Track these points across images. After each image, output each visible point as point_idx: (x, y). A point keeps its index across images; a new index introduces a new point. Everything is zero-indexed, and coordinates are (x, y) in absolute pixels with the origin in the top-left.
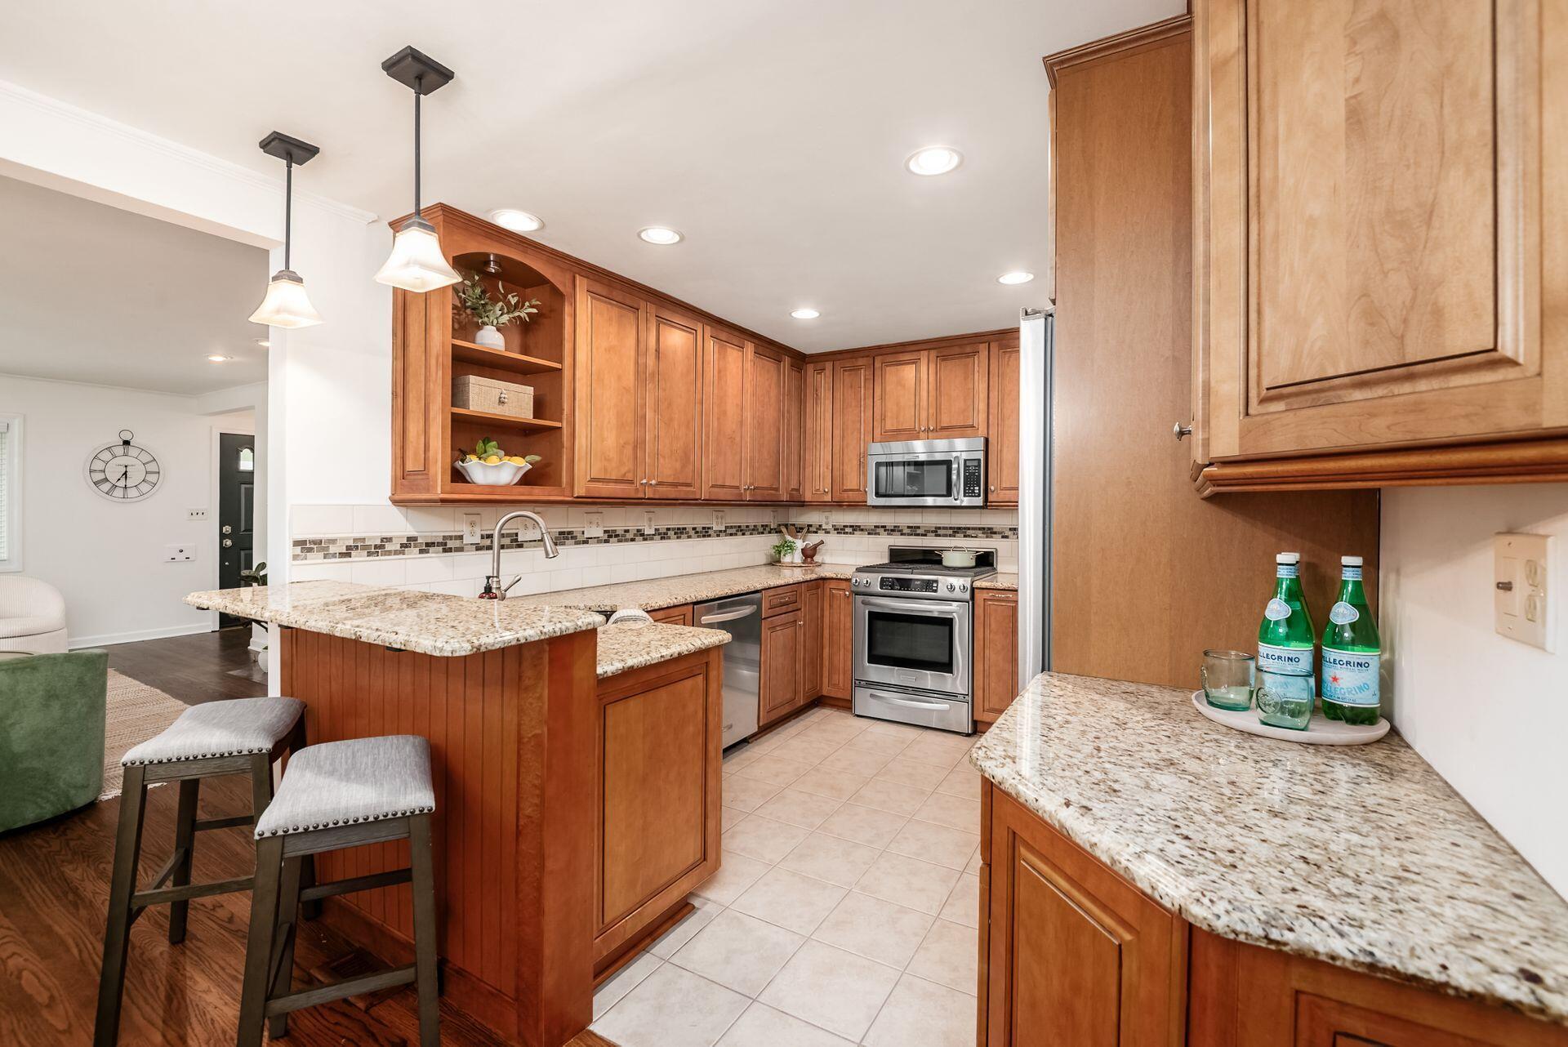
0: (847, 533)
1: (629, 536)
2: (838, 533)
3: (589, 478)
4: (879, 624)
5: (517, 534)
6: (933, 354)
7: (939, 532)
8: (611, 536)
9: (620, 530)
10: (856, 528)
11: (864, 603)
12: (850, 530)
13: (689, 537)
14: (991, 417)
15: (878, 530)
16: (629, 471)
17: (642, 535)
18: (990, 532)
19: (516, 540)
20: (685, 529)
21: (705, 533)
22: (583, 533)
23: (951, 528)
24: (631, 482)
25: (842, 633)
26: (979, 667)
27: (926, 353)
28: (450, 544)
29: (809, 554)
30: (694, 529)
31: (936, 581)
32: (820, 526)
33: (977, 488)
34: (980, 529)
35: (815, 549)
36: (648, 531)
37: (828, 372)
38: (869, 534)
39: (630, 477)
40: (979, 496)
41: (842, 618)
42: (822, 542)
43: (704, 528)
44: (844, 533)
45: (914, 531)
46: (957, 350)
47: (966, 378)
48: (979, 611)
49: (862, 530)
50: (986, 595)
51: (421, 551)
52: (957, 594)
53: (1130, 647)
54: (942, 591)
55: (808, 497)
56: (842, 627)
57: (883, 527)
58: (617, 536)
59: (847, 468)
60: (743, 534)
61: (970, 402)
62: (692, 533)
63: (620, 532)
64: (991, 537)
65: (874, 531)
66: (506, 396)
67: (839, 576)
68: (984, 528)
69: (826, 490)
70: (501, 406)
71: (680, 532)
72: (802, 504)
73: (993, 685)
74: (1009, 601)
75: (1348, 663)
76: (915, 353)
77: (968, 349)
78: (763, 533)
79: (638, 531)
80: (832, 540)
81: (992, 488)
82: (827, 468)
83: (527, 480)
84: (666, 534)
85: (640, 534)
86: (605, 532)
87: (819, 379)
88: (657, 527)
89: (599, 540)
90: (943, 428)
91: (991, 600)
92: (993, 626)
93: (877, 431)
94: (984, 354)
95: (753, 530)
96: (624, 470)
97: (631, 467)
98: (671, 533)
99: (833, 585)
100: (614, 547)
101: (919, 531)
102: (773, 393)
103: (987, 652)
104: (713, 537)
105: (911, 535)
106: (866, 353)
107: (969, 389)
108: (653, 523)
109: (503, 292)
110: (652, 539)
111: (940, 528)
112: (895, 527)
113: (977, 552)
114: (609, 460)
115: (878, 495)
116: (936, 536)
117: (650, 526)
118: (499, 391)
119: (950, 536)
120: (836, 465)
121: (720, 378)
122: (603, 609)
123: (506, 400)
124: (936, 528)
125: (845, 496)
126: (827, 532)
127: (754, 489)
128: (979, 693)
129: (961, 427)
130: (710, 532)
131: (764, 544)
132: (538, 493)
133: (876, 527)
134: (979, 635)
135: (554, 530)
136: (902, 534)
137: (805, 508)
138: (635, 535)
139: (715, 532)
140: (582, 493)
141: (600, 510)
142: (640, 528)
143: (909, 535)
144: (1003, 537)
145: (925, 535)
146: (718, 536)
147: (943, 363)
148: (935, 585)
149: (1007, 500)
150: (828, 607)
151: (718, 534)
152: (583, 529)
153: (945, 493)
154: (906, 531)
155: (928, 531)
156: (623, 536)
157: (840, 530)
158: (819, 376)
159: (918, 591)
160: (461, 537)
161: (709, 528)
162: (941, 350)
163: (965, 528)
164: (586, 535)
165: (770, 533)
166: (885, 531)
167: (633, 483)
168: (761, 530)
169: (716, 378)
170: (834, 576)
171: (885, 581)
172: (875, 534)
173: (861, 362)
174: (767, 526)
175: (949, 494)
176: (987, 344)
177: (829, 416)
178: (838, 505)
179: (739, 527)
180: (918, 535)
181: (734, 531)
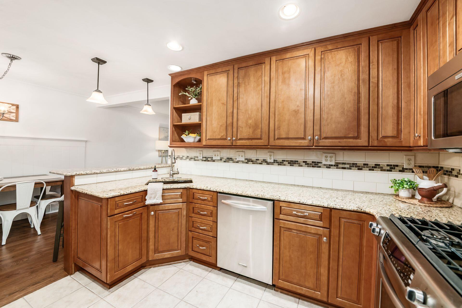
1: (259, 162)
8: (249, 161)
9: (254, 159)
20: (297, 161)
21: (315, 165)
22: (236, 159)
28: (196, 159)
30: (304, 162)
51: (190, 160)
58: (252, 161)
71: (292, 163)
84: (282, 163)
85: (265, 161)
86: (246, 159)
88: (276, 159)
89: (243, 162)
100: (250, 166)
104: (324, 168)
108: (272, 157)
110: (273, 164)
117: (270, 159)
135: (225, 157)
138: (262, 162)
141: (244, 151)
146: (328, 168)
152: (236, 157)
160: (198, 157)
161: (320, 163)
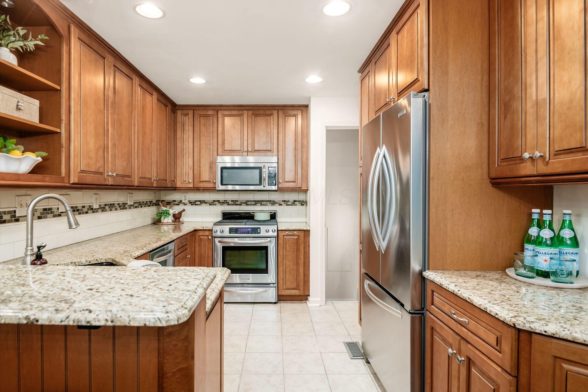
0: (197, 205)
1: (85, 210)
2: (192, 205)
3: (79, 171)
4: (228, 252)
5: (15, 212)
6: (250, 113)
7: (248, 203)
8: (74, 210)
9: (80, 206)
10: (202, 202)
11: (219, 242)
12: (199, 203)
13: (116, 209)
14: (279, 147)
15: (215, 203)
16: (101, 167)
17: (92, 209)
18: (273, 203)
19: (15, 216)
20: (114, 204)
21: (123, 206)
22: (58, 209)
23: (254, 201)
24: (102, 174)
25: (206, 259)
26: (281, 269)
27: (246, 112)
29: (177, 217)
30: (119, 204)
31: (259, 228)
32: (181, 201)
33: (274, 181)
34: (268, 201)
35: (180, 214)
36: (95, 206)
37: (191, 116)
38: (210, 205)
39: (101, 170)
40: (276, 185)
41: (207, 251)
42: (184, 210)
43: (123, 204)
44: (195, 205)
45: (235, 203)
46: (262, 112)
47: (267, 126)
48: (281, 241)
49: (206, 203)
50: (283, 233)
52: (271, 234)
53: (464, 254)
54: (263, 233)
55: (179, 185)
56: (207, 255)
57: (218, 201)
58: (78, 210)
59: (202, 169)
60: (141, 207)
61: (269, 139)
62: (117, 207)
63: (80, 208)
64: (274, 205)
65: (213, 203)
66: (22, 105)
67: (205, 229)
68: (270, 201)
69: (190, 181)
70: (18, 112)
71: (111, 206)
72: (175, 189)
73: (287, 277)
74: (295, 236)
75: (572, 253)
76: (241, 111)
77: (268, 112)
78: (150, 206)
79: (90, 206)
80: (189, 208)
81: (281, 181)
82: (190, 169)
83: (37, 170)
84: (104, 208)
87: (185, 119)
88: (100, 204)
90: (255, 151)
91: (286, 236)
92: (288, 248)
93: (220, 150)
94: (275, 116)
95: (146, 204)
96: (99, 165)
97: (102, 164)
98: (107, 207)
99: (201, 233)
101: (237, 203)
102: (165, 124)
103: (285, 261)
104: (128, 209)
105: (234, 205)
106: (213, 108)
107: (269, 132)
108: (98, 201)
109: (10, 24)
110: (97, 212)
111: (248, 201)
112: (224, 201)
113: (271, 212)
114: (90, 158)
115: (222, 184)
116: (246, 205)
117: (96, 203)
118: (16, 100)
119: (254, 205)
120: (196, 168)
121: (143, 111)
122: (99, 262)
123: (22, 108)
124: (246, 201)
125: (202, 185)
126: (185, 204)
127: (159, 180)
128: (281, 282)
129: (264, 151)
130: (126, 206)
131: (150, 212)
132: (47, 180)
133: (214, 201)
134: (281, 253)
136: (228, 205)
137: (176, 191)
138: (88, 209)
139: (129, 206)
140: (76, 181)
142: (90, 204)
143: (232, 205)
144: (279, 205)
145: (241, 205)
146: (130, 208)
147: (256, 117)
148: (259, 230)
149: (287, 187)
150: (198, 245)
151: (131, 206)
152: (57, 207)
153: (258, 183)
154: (230, 203)
155: (243, 203)
156: (82, 210)
157: (193, 203)
158: (185, 117)
159: (250, 234)
161: (126, 204)
162: (254, 111)
163: (261, 201)
164: (60, 211)
165: (153, 205)
166: (219, 203)
167: (103, 175)
168: (149, 204)
169: (141, 111)
170: (202, 228)
171: (232, 230)
172: (213, 205)
173: (210, 112)
174: (151, 202)
175: (260, 184)
176: (277, 111)
177: (191, 140)
178: (197, 189)
179: (140, 202)
180: (237, 205)
181: (136, 205)
